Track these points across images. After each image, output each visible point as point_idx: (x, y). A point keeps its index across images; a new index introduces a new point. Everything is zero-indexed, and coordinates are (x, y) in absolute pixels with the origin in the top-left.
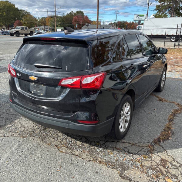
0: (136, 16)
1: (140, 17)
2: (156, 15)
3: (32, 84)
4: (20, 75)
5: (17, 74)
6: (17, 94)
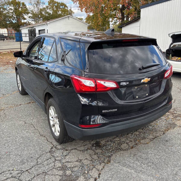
3: (135, 88)
4: (127, 83)
5: (121, 84)
6: (116, 110)
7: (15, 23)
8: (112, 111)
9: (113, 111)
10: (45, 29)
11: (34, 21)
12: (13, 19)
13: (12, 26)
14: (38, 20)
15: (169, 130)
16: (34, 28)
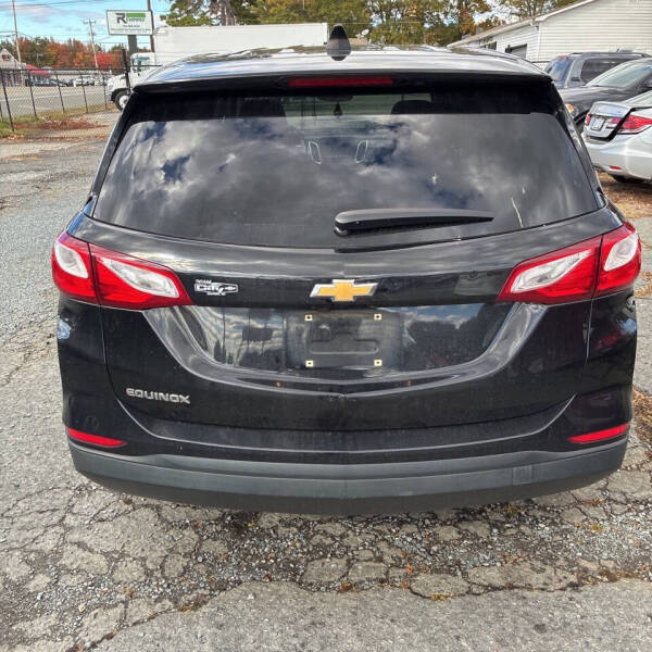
0: (113, 17)
1: (129, 23)
2: (171, 17)
3: (302, 321)
4: (230, 288)
5: (198, 288)
6: (185, 399)
7: (452, 24)
8: (167, 400)
9: (170, 402)
10: (525, 46)
11: (516, 14)
12: (446, 14)
13: (437, 36)
14: (534, 9)
15: (625, 581)
16: (494, 41)
